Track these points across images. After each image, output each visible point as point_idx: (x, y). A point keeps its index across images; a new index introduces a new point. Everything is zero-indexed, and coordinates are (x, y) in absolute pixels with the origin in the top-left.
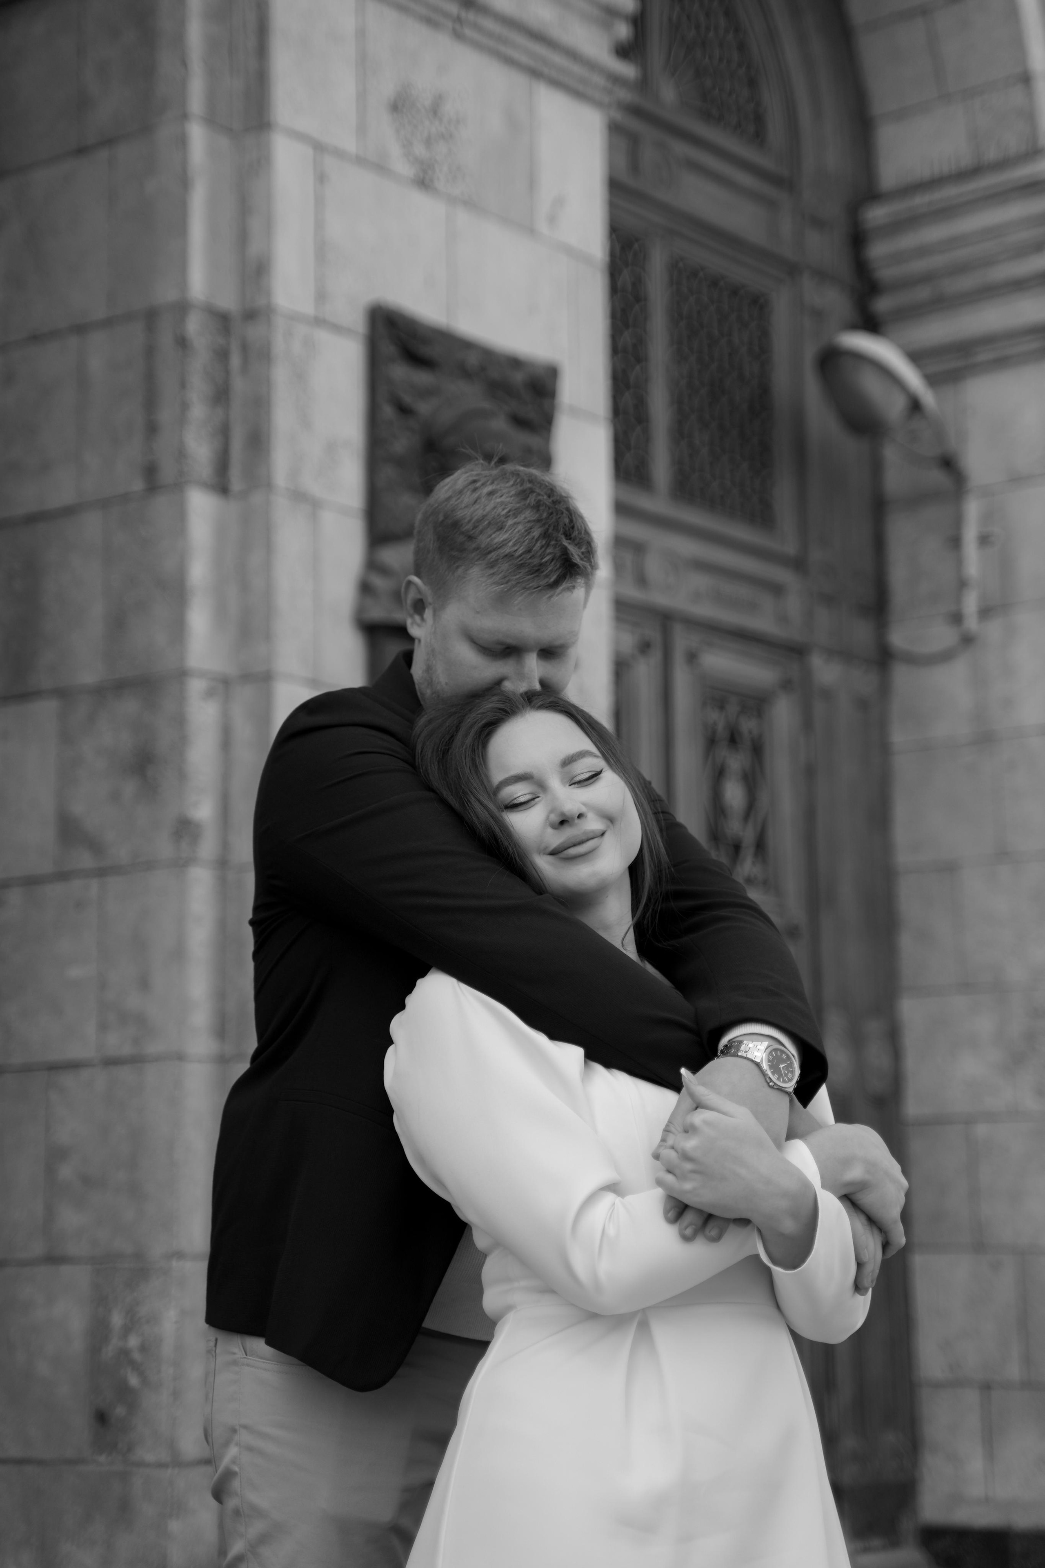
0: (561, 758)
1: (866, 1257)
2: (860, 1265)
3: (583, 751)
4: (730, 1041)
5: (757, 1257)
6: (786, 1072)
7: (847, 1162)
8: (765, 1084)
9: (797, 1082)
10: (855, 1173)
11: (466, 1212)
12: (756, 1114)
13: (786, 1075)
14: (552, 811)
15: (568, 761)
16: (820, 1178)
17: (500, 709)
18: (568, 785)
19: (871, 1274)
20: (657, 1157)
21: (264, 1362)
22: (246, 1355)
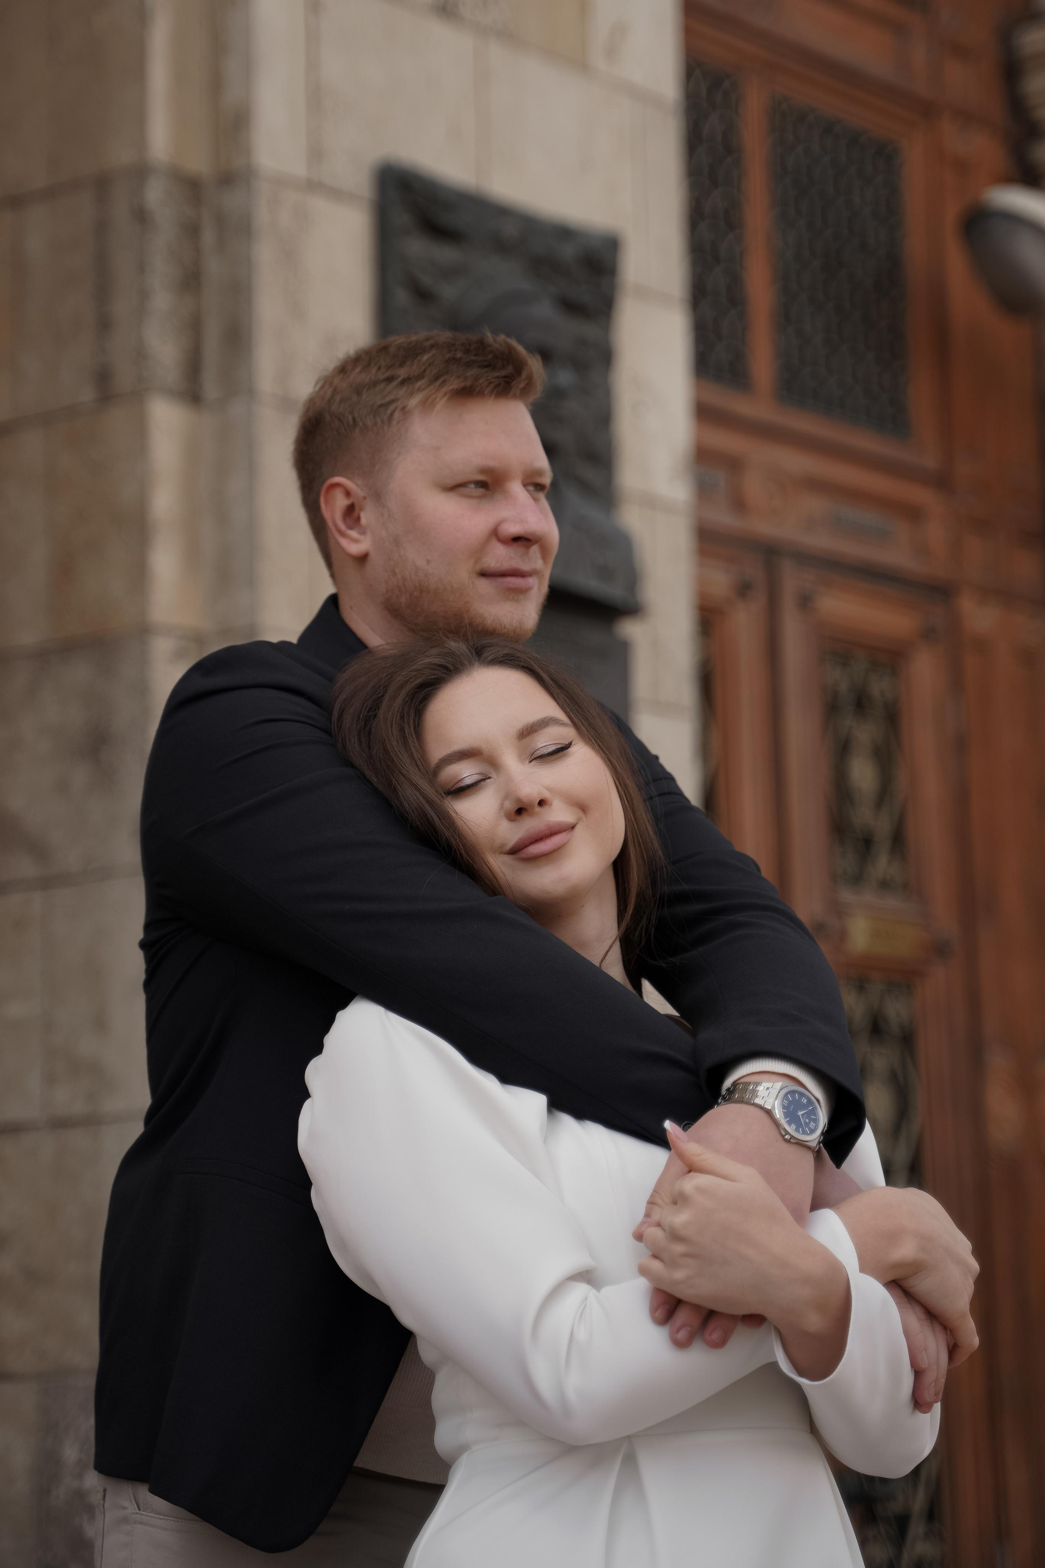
0: (518, 728)
1: (924, 1362)
2: (918, 1373)
3: (545, 718)
4: (734, 1082)
5: (774, 1365)
6: (807, 1121)
7: (893, 1237)
8: (780, 1138)
9: (823, 1133)
10: (905, 1251)
11: (406, 1318)
12: (767, 1177)
13: (807, 1125)
14: (506, 797)
15: (528, 732)
16: (856, 1259)
17: (440, 666)
18: (528, 761)
19: (933, 1384)
20: (639, 1237)
21: (160, 1519)
22: (139, 1510)
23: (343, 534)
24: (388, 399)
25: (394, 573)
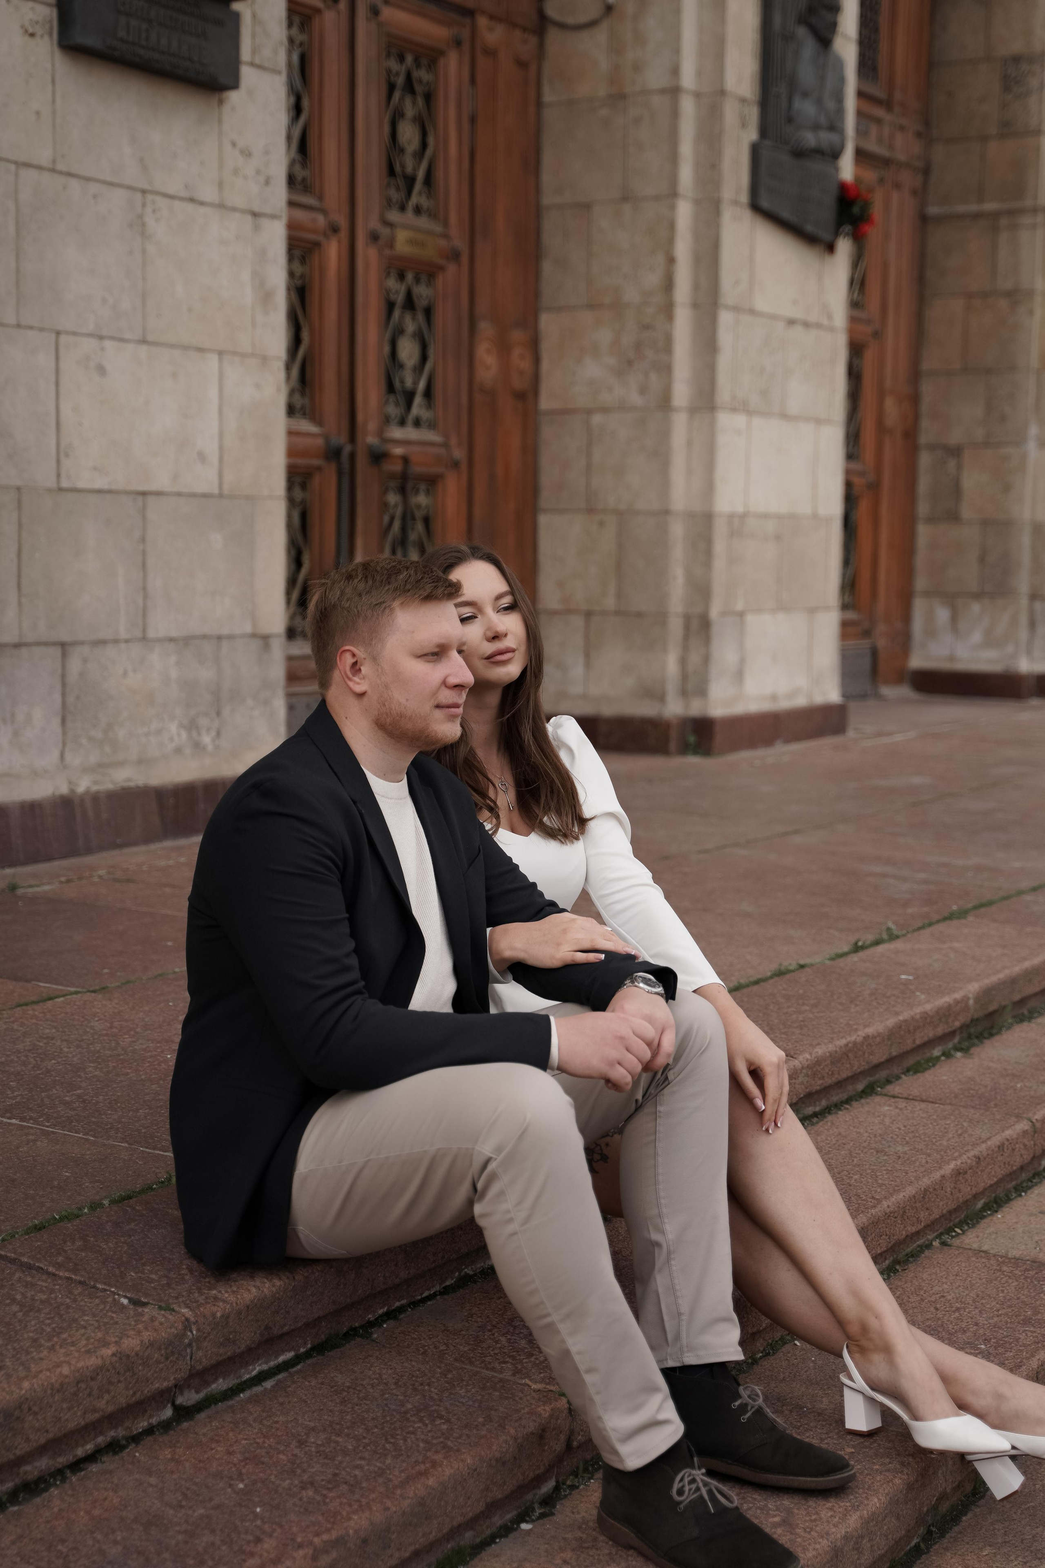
23: (350, 679)
24: (380, 601)
25: (384, 705)
